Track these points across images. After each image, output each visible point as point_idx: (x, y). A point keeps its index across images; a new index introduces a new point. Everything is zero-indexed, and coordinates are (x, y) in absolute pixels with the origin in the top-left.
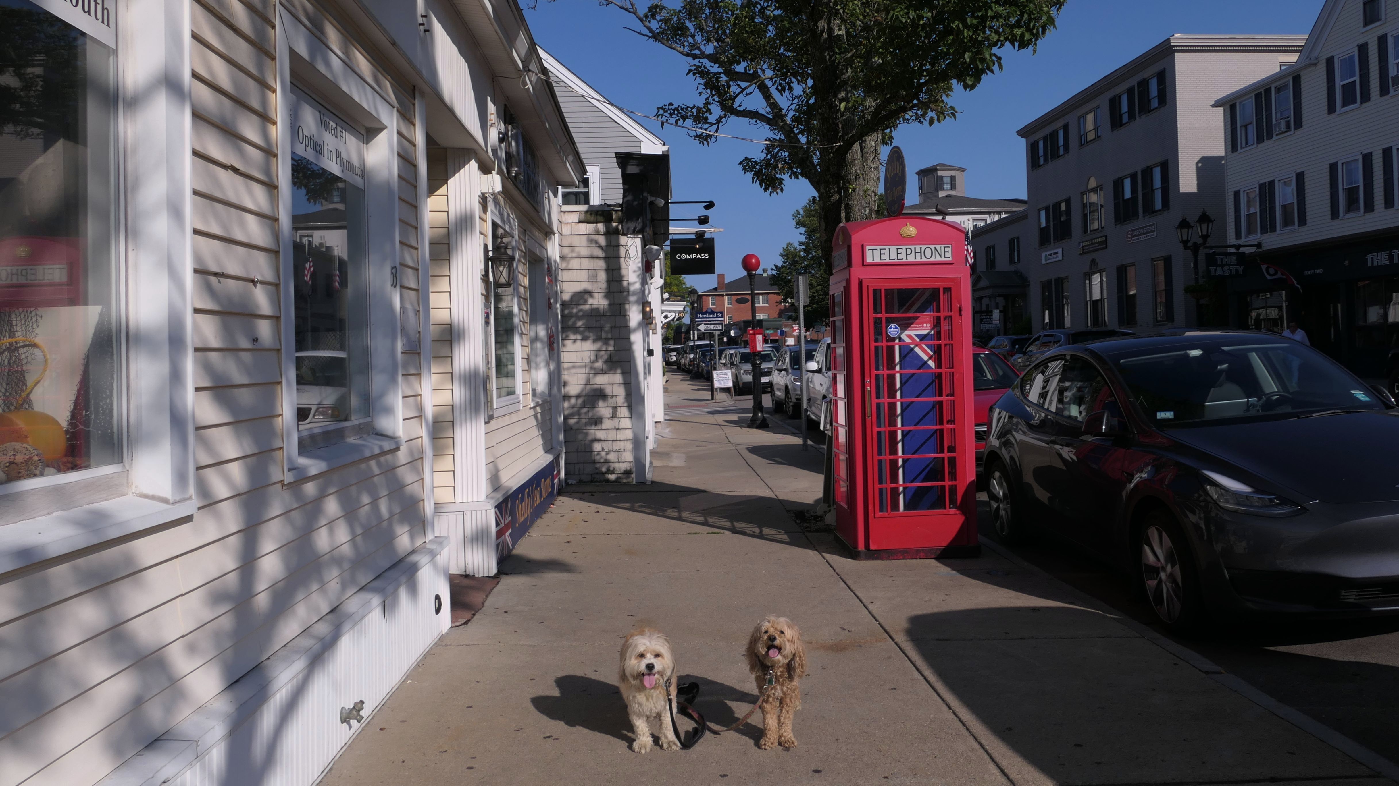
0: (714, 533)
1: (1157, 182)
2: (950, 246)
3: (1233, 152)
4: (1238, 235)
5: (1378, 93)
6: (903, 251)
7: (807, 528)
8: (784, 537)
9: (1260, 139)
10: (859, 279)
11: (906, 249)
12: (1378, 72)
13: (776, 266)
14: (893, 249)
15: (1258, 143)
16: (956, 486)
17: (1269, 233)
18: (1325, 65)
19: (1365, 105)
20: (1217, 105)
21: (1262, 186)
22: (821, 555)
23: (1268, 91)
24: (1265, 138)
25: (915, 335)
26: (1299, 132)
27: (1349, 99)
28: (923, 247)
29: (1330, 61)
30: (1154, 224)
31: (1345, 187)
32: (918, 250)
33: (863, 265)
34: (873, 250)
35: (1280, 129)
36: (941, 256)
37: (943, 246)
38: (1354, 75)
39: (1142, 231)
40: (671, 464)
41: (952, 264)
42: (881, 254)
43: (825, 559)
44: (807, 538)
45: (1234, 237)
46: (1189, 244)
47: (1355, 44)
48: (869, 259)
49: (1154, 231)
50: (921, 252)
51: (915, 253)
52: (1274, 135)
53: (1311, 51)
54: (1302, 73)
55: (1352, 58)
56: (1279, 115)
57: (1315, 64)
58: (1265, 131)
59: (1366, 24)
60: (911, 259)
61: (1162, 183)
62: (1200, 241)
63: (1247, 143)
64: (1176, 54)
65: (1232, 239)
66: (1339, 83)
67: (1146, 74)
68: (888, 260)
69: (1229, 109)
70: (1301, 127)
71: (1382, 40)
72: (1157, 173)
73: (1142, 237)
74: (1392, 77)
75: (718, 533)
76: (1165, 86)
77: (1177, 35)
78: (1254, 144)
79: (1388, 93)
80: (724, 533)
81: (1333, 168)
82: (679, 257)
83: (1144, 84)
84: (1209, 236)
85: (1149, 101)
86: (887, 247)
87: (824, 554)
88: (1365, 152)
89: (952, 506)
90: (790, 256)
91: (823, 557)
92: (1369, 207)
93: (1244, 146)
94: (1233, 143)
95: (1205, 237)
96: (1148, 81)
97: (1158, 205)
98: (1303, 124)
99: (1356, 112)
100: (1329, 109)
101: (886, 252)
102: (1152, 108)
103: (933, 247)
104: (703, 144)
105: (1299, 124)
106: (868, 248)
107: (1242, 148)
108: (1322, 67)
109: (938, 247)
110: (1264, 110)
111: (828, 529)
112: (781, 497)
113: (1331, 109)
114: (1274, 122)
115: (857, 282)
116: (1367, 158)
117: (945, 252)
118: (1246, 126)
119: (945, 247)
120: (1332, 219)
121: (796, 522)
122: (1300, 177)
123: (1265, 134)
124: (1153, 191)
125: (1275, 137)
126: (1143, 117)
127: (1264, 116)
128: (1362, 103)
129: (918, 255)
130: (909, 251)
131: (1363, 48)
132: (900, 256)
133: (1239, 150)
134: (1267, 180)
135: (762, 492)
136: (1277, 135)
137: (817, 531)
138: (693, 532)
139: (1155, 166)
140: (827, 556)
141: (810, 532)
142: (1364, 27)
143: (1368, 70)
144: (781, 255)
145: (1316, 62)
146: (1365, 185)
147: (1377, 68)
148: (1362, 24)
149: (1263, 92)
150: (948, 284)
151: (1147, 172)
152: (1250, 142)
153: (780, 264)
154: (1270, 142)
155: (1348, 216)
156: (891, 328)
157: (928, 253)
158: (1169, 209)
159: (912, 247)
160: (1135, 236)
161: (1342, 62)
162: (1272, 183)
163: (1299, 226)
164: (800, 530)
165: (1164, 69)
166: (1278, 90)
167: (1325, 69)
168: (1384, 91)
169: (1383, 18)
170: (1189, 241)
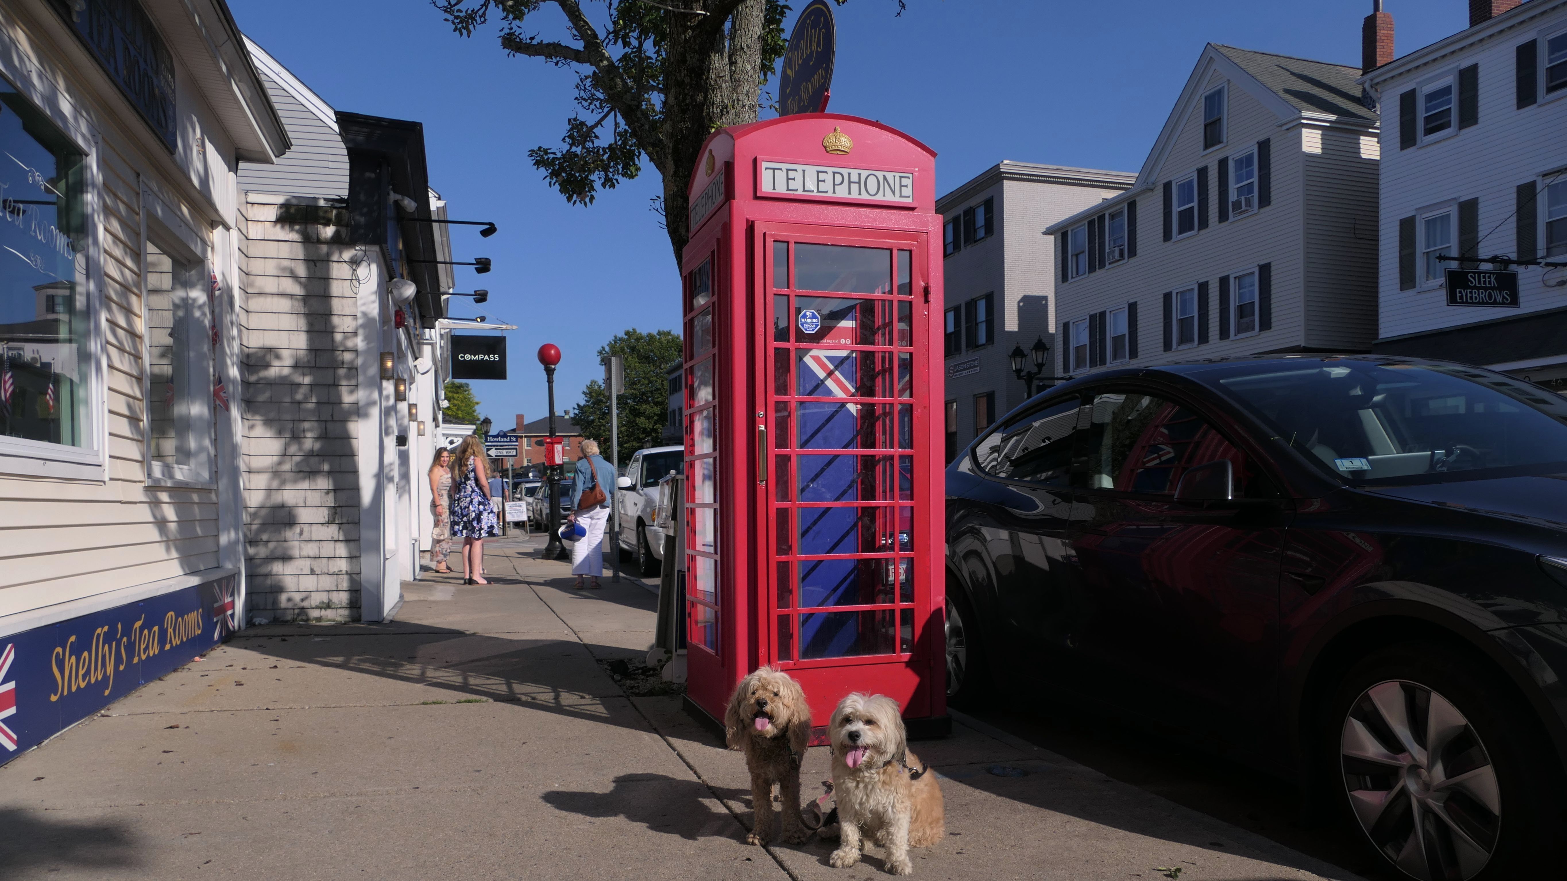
0: (469, 701)
1: (982, 316)
2: (911, 176)
3: (1063, 282)
4: (1066, 368)
5: (1217, 219)
6: (829, 177)
7: (632, 688)
8: (600, 709)
9: (1092, 269)
10: (747, 220)
11: (834, 173)
12: (1217, 197)
13: (578, 405)
14: (811, 171)
15: (1089, 272)
16: (912, 610)
17: (1098, 366)
18: (1162, 190)
19: (1202, 232)
20: (1048, 232)
21: (1092, 317)
22: (665, 740)
23: (1101, 218)
24: (1097, 267)
25: (826, 357)
26: (1132, 260)
27: (1186, 224)
28: (864, 173)
29: (1167, 187)
30: (977, 359)
31: (1179, 318)
32: (855, 178)
33: (756, 197)
34: (774, 169)
35: (1114, 257)
36: (894, 192)
37: (897, 175)
38: (1193, 201)
39: (964, 366)
40: (431, 598)
41: (912, 209)
42: (788, 179)
43: (674, 750)
44: (634, 706)
45: (1062, 370)
46: (1022, 374)
47: (1196, 167)
48: (766, 187)
49: (977, 366)
50: (859, 183)
51: (850, 182)
52: (1107, 264)
53: (1148, 176)
54: (1137, 199)
55: (1191, 182)
56: (1112, 243)
57: (1152, 190)
58: (1097, 259)
59: (1206, 147)
60: (842, 193)
61: (987, 316)
62: (1035, 370)
63: (1077, 273)
64: (1005, 181)
65: (1059, 372)
66: (1176, 209)
67: (972, 202)
68: (800, 192)
69: (1060, 237)
70: (1135, 255)
71: (1223, 164)
72: (982, 306)
73: (965, 373)
74: (1233, 202)
75: (477, 702)
76: (992, 216)
77: (1006, 162)
78: (1085, 273)
79: (1227, 219)
80: (487, 701)
81: (1167, 297)
82: (462, 357)
83: (970, 213)
84: (1044, 365)
85: (975, 231)
86: (800, 168)
87: (670, 739)
88: (1200, 281)
89: (904, 647)
90: (594, 395)
91: (670, 745)
92: (1204, 338)
93: (1074, 275)
94: (1063, 274)
95: (1040, 366)
96: (974, 210)
97: (982, 339)
98: (1138, 252)
99: (1194, 239)
100: (1165, 236)
101: (798, 176)
102: (978, 237)
103: (880, 175)
104: (461, 34)
105: (1132, 252)
106: (765, 165)
107: (1072, 278)
108: (1159, 192)
109: (889, 176)
110: (1097, 237)
111: (668, 691)
112: (587, 641)
113: (1167, 236)
114: (1107, 250)
115: (744, 226)
116: (1203, 288)
117: (901, 186)
118: (1077, 255)
119: (901, 177)
120: (1165, 351)
121: (613, 679)
122: (1133, 308)
123: (1097, 263)
124: (977, 324)
125: (1107, 266)
126: (969, 247)
127: (1097, 245)
128: (1199, 229)
129: (855, 187)
130: (838, 178)
131: (1202, 173)
132: (822, 187)
133: (1070, 280)
134: (1098, 311)
135: (559, 633)
136: (1110, 264)
137: (651, 693)
138: (430, 700)
139: (980, 298)
140: (676, 742)
141: (637, 695)
142: (1204, 150)
143: (1207, 195)
144: (584, 393)
145: (1152, 187)
146: (1199, 315)
147: (1217, 192)
148: (1202, 148)
149: (1096, 219)
150: (905, 243)
151: (971, 305)
152: (1081, 271)
153: (582, 403)
154: (1103, 271)
155: (1181, 347)
156: (805, 316)
157: (872, 184)
158: (993, 343)
159: (845, 172)
160: (958, 371)
161: (1181, 187)
162: (1103, 314)
163: (1130, 358)
164: (622, 693)
165: (992, 197)
166: (1112, 217)
167: (1162, 194)
168: (1223, 216)
169: (1225, 140)
170: (1023, 371)
